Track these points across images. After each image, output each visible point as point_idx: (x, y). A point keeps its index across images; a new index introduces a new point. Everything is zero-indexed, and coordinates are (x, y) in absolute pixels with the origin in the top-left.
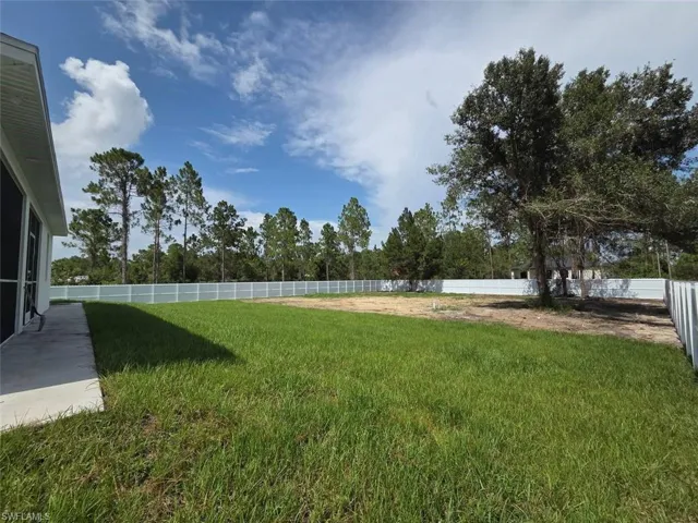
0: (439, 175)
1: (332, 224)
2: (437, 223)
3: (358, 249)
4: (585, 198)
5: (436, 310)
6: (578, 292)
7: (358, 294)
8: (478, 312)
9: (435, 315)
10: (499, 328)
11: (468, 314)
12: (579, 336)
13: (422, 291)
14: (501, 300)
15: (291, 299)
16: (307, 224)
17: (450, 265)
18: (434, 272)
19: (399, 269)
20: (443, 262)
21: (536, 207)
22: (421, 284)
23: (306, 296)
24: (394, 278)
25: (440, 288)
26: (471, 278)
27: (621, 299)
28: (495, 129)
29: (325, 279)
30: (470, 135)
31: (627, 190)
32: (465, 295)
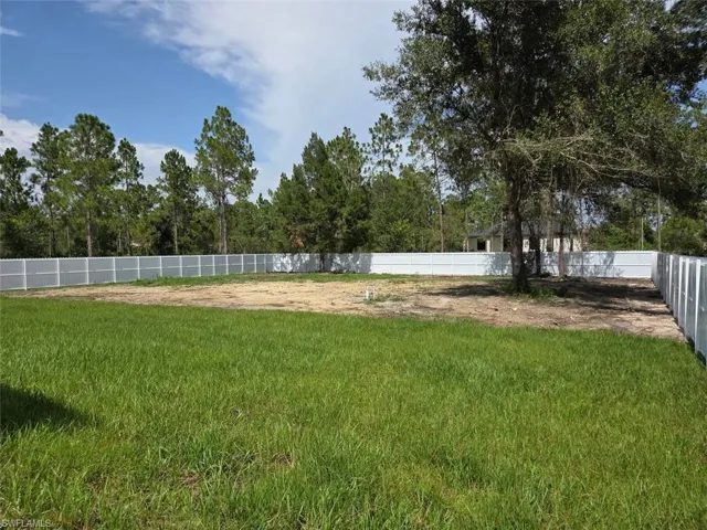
0: (383, 82)
1: (181, 153)
2: (364, 161)
3: (232, 199)
4: (588, 136)
5: (370, 301)
6: (555, 270)
7: (236, 277)
8: (431, 302)
9: (371, 309)
10: (466, 326)
11: (417, 306)
12: (572, 334)
13: (340, 272)
14: (458, 284)
15: (110, 289)
16: (133, 150)
17: (383, 230)
18: (359, 242)
19: (303, 235)
20: (372, 224)
21: (521, 145)
22: (338, 260)
23: (139, 283)
24: (294, 250)
25: (367, 265)
26: (410, 251)
27: (604, 278)
28: (469, 13)
29: (170, 252)
30: (433, 17)
31: (640, 129)
32: (404, 276)
